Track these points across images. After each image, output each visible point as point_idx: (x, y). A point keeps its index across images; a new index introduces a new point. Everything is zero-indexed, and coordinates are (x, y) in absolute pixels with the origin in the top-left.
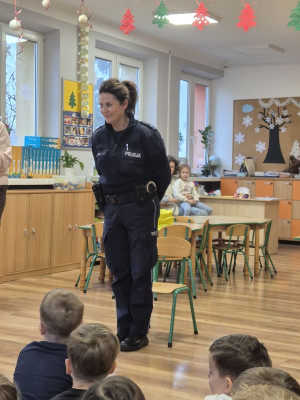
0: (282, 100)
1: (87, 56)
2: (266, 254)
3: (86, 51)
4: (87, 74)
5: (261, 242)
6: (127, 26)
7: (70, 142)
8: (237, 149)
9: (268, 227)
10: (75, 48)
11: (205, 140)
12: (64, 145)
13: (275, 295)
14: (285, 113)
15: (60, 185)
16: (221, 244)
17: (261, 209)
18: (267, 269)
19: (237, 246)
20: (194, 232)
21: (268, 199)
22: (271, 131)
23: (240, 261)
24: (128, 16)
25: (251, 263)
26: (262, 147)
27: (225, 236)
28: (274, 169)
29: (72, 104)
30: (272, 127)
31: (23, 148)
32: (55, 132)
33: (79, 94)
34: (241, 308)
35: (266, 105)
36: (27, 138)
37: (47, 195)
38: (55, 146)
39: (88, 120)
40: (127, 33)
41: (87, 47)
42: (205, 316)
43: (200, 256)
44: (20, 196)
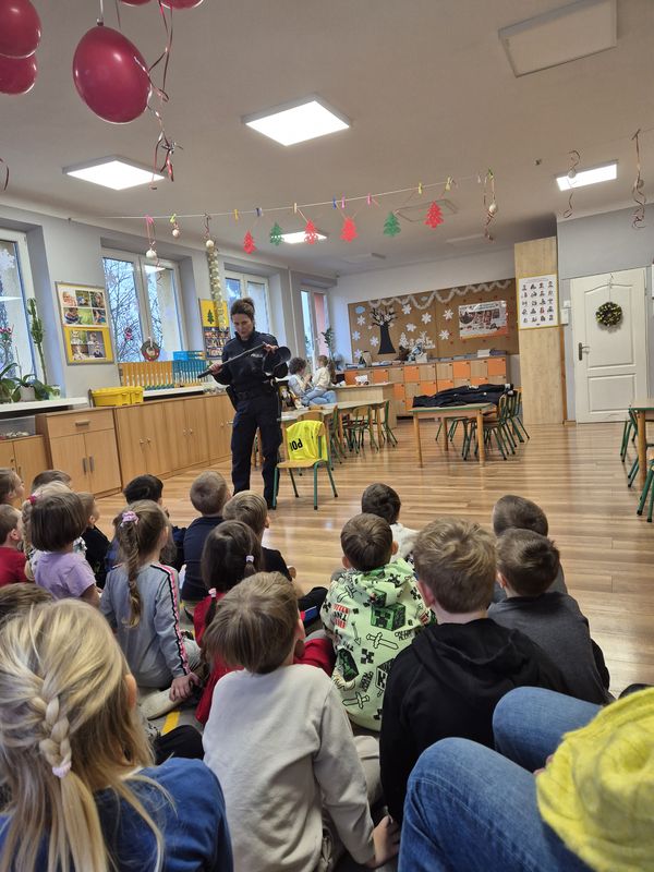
0: (388, 300)
1: (218, 278)
2: (387, 428)
3: (217, 273)
4: (220, 293)
5: (383, 419)
6: (249, 247)
7: (213, 353)
8: (355, 345)
9: (386, 406)
10: (208, 273)
11: (328, 341)
12: (208, 356)
13: (398, 459)
14: (392, 310)
15: (209, 390)
16: (349, 424)
17: (380, 393)
18: (389, 440)
19: (364, 424)
20: (326, 416)
21: (385, 384)
22: (381, 327)
23: (367, 437)
24: (249, 238)
25: (376, 438)
26: (375, 341)
27: (353, 418)
28: (387, 359)
29: (210, 320)
30: (382, 323)
31: (173, 362)
32: (199, 346)
33: (216, 311)
34: (372, 473)
35: (375, 306)
36: (175, 354)
37: (199, 400)
38: (201, 358)
39: (226, 333)
40: (250, 253)
41: (217, 270)
42: (342, 482)
43: (333, 436)
44: (176, 403)
